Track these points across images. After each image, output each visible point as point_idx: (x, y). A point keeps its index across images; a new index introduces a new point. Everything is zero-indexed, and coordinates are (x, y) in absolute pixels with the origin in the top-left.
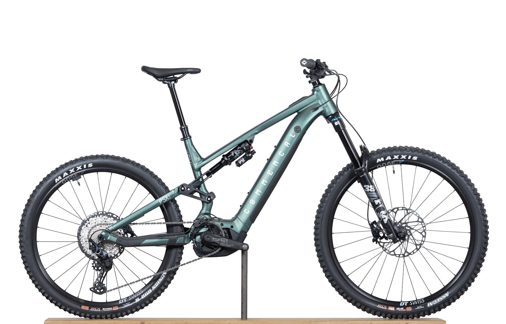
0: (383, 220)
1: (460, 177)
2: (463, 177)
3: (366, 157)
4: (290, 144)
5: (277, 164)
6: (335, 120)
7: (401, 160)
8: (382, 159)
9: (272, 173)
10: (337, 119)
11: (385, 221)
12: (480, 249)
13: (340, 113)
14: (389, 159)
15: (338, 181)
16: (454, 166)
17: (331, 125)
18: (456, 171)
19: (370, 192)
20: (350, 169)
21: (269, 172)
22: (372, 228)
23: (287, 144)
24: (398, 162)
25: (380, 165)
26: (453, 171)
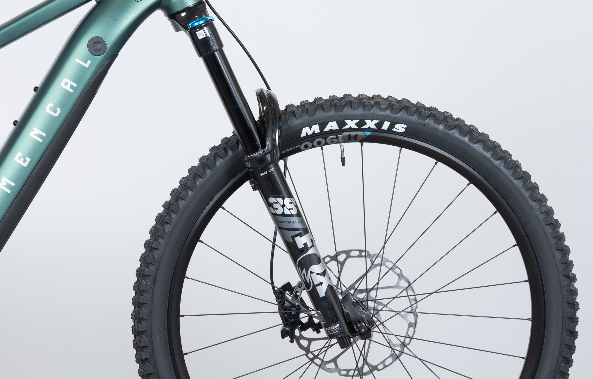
0: (317, 288)
1: (512, 178)
2: (521, 178)
3: (276, 123)
4: (75, 85)
5: (41, 136)
6: (196, 24)
7: (363, 131)
8: (316, 129)
9: (28, 160)
10: (201, 22)
11: (322, 291)
12: (557, 363)
13: (207, 6)
14: (332, 128)
15: (198, 183)
16: (498, 150)
17: (184, 36)
18: (503, 164)
19: (283, 214)
20: (230, 153)
21: (19, 159)
22: (280, 302)
23: (69, 86)
24: (356, 136)
25: (310, 144)
26: (497, 163)
